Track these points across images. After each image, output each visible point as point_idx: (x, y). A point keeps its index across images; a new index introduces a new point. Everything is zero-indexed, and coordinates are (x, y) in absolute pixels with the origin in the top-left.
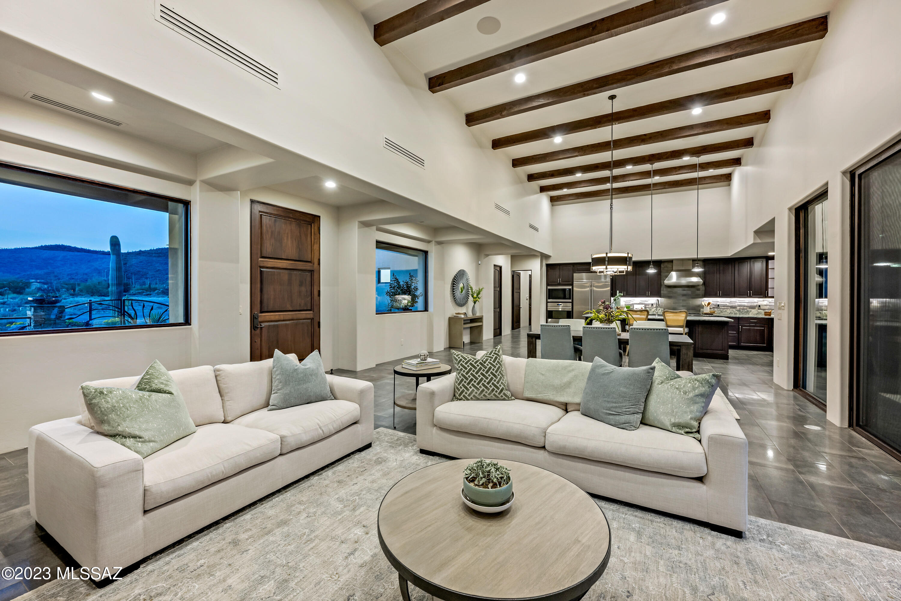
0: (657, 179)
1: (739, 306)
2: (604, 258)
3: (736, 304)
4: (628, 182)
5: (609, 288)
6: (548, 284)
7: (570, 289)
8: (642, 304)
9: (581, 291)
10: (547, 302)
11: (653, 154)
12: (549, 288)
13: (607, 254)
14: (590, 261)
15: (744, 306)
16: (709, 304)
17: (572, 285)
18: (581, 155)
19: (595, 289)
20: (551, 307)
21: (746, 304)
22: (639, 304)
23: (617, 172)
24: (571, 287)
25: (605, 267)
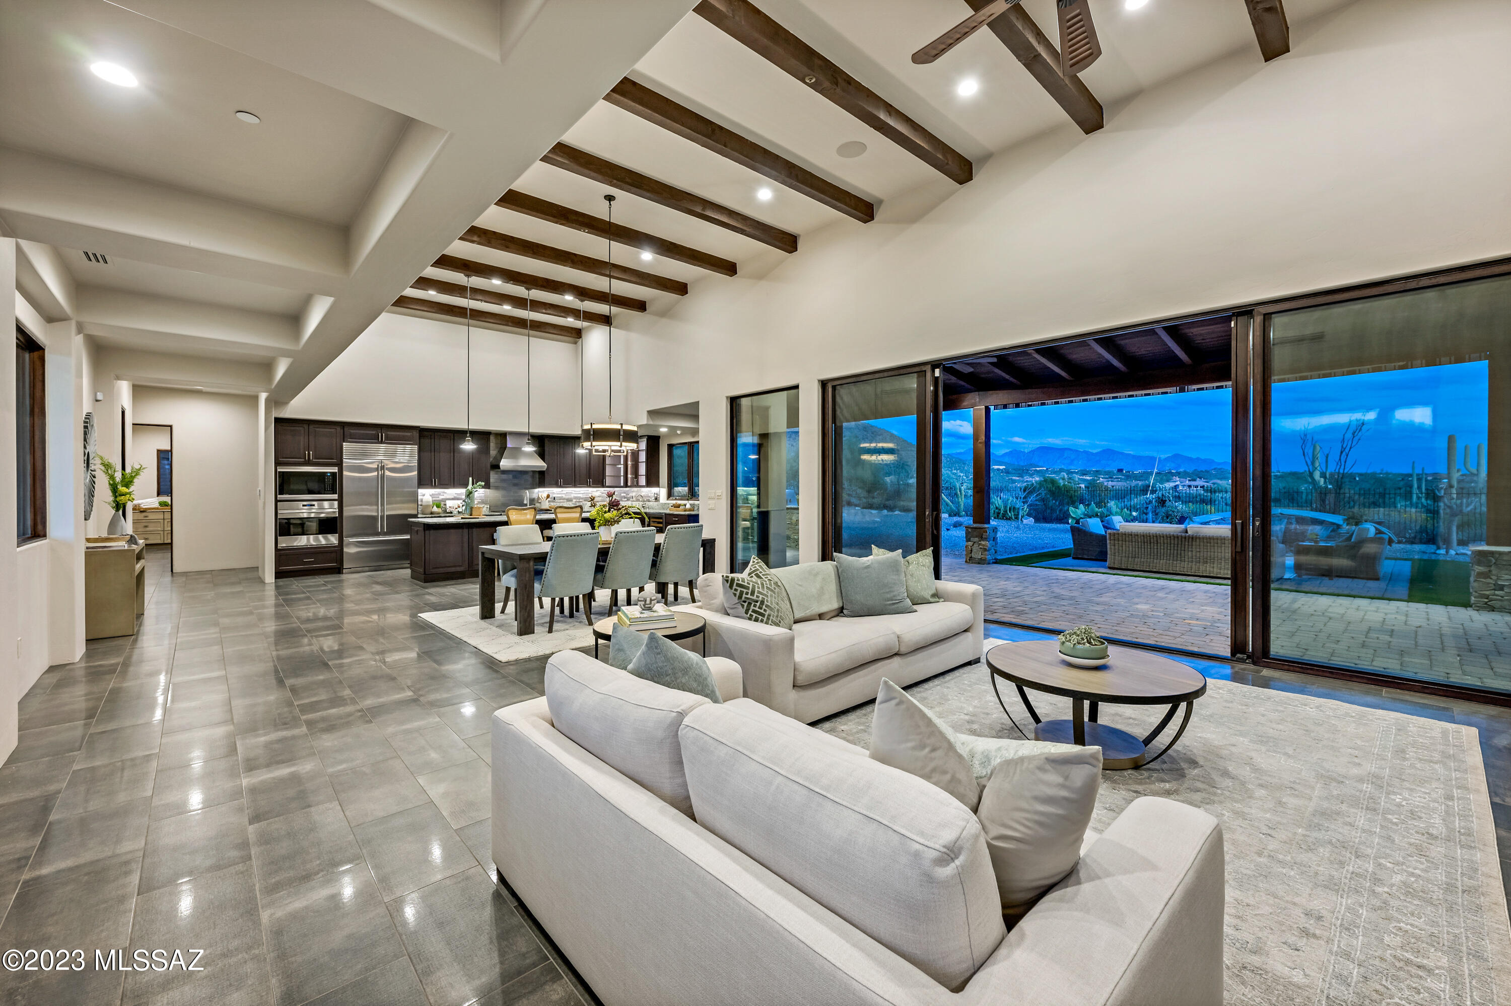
0: (507, 309)
1: (575, 498)
2: (619, 431)
3: (572, 496)
4: (479, 302)
5: (416, 473)
6: (278, 463)
7: (334, 474)
8: (458, 499)
9: (360, 478)
10: (277, 501)
11: (547, 279)
12: (281, 469)
13: (622, 425)
14: (578, 432)
15: (580, 498)
16: (548, 496)
17: (340, 464)
18: (479, 243)
19: (387, 473)
20: (287, 512)
21: (581, 495)
22: (453, 499)
23: (476, 281)
24: (335, 470)
25: (619, 444)
